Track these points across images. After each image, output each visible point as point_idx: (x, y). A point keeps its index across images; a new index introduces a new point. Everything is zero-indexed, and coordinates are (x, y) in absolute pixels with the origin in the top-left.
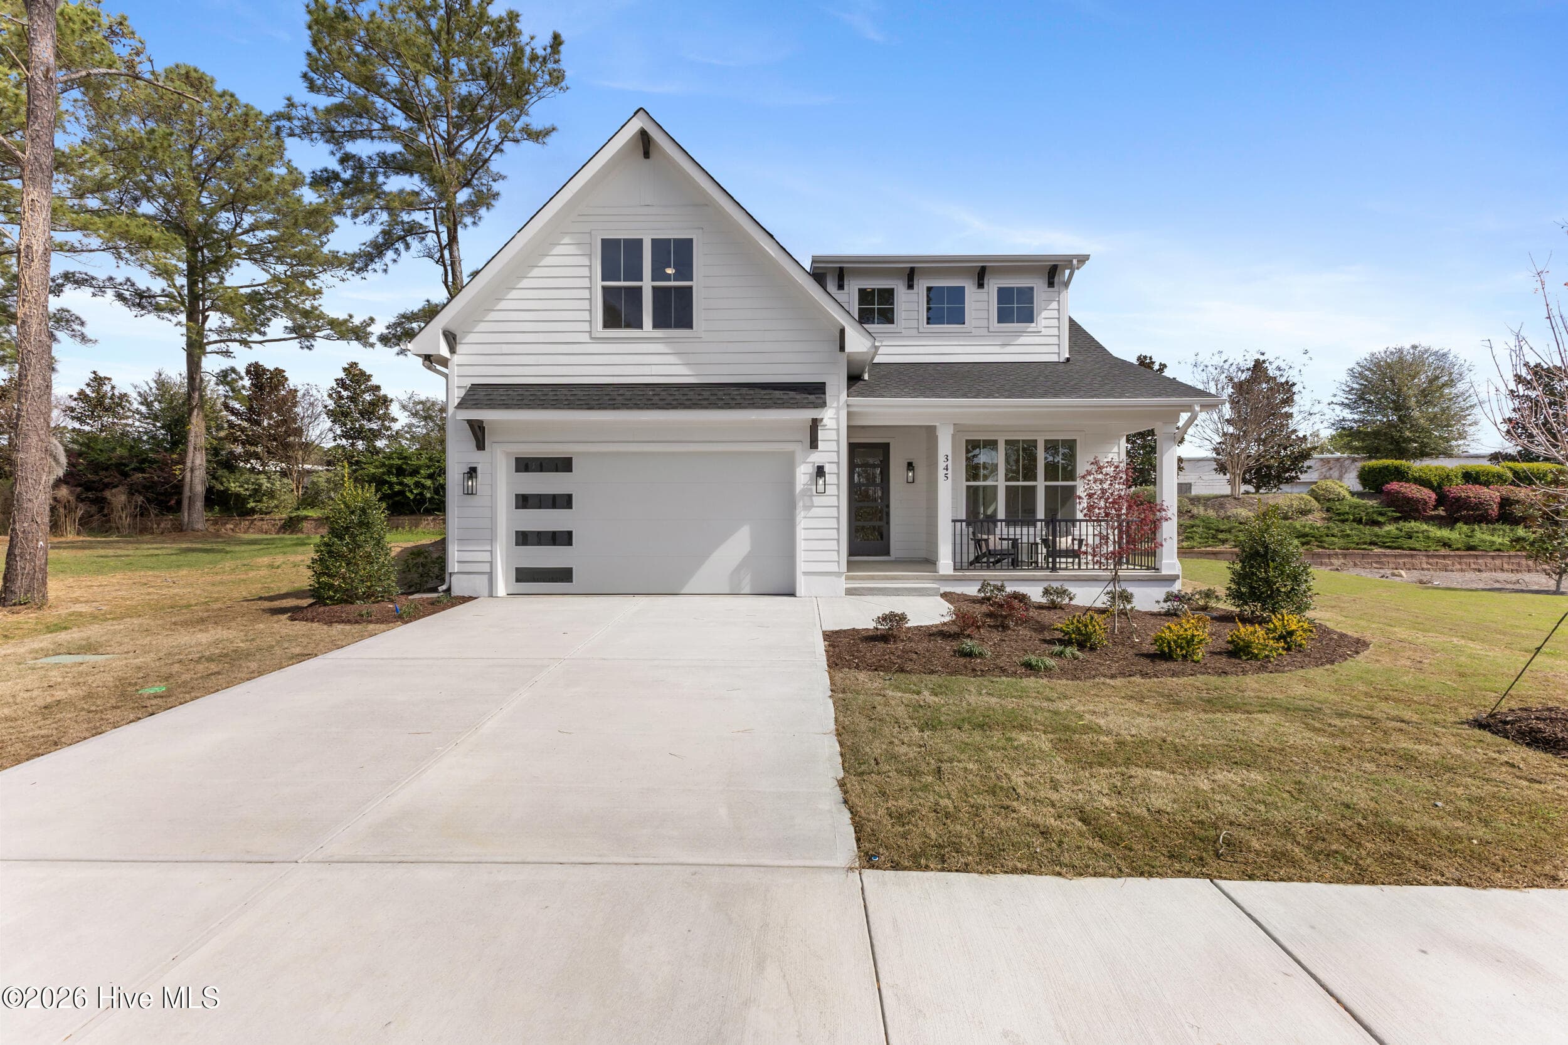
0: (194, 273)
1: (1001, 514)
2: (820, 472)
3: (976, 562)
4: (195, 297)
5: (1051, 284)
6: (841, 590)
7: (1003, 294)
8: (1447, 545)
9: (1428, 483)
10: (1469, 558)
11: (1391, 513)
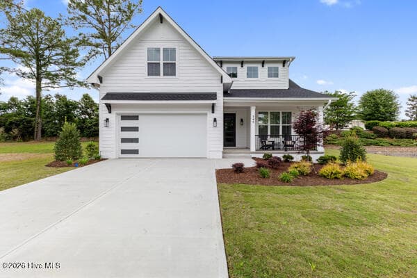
0: (39, 68)
1: (269, 133)
2: (215, 120)
3: (262, 148)
4: (38, 74)
5: (284, 66)
6: (221, 157)
7: (270, 69)
8: (392, 145)
9: (386, 127)
10: (398, 148)
11: (375, 136)
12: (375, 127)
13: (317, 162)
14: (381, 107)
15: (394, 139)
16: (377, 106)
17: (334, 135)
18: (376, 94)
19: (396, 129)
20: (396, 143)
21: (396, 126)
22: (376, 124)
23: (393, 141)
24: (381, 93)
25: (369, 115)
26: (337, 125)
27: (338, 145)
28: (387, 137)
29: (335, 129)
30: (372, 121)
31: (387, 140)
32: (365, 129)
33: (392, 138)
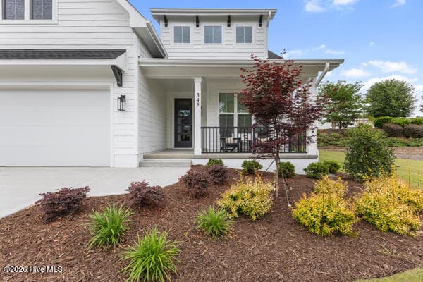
1: (236, 124)
2: (123, 98)
5: (260, 25)
6: (136, 164)
7: (239, 30)
8: (408, 145)
9: (400, 125)
10: (417, 150)
11: (387, 134)
12: (386, 125)
13: (304, 173)
14: (393, 100)
15: (411, 138)
16: (387, 100)
17: (336, 134)
18: (387, 85)
19: (411, 126)
20: (414, 144)
21: (412, 123)
22: (387, 121)
23: (410, 140)
24: (392, 84)
25: (378, 110)
26: (340, 123)
27: (341, 146)
28: (400, 136)
29: (337, 128)
30: (382, 118)
31: (401, 139)
32: (374, 127)
33: (408, 137)
